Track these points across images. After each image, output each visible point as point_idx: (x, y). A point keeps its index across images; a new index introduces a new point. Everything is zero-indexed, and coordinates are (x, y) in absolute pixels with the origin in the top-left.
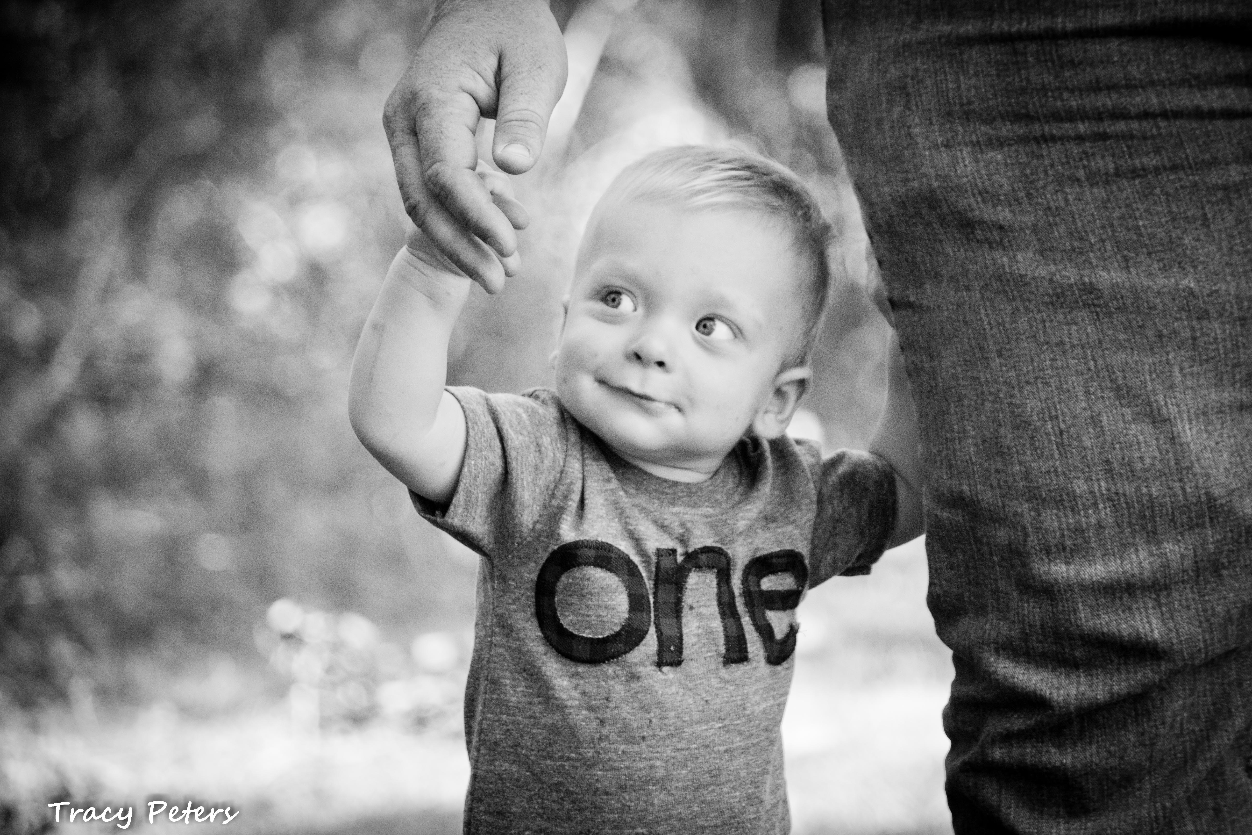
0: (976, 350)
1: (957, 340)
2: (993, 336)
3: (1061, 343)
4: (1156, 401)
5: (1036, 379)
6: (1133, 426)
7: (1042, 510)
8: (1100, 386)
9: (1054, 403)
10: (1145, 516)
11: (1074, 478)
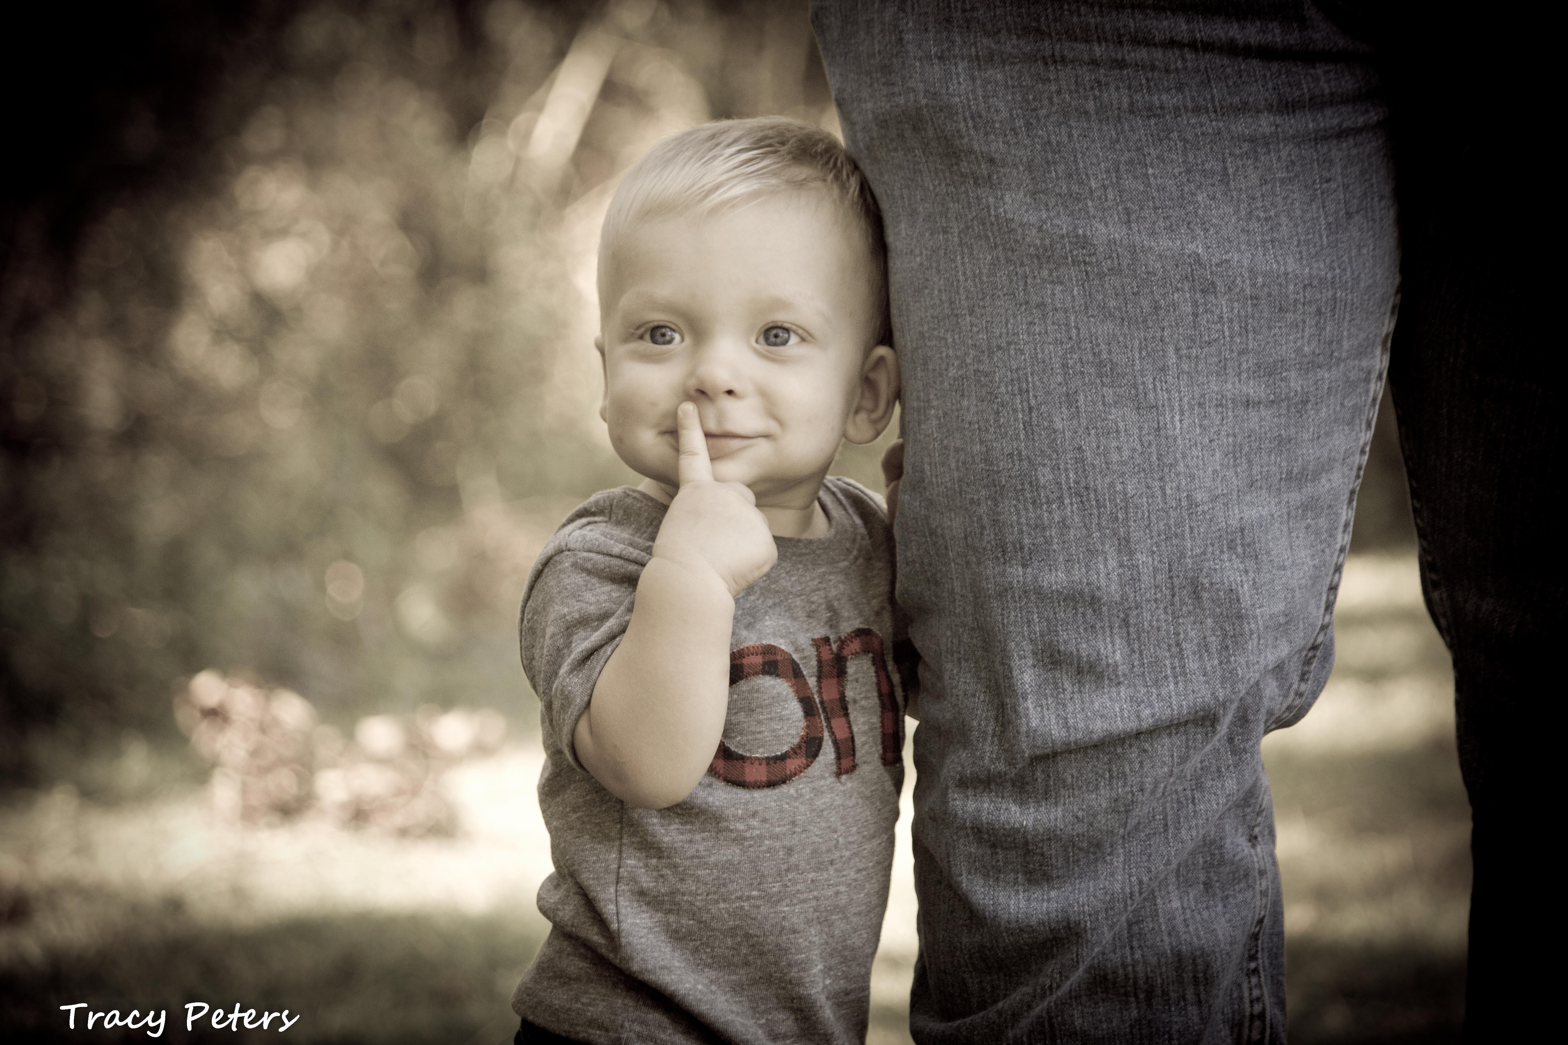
0: (946, 306)
1: (927, 291)
2: (966, 290)
3: (1041, 305)
4: (1144, 383)
5: (1009, 344)
6: (1114, 411)
7: (999, 499)
8: (1080, 359)
9: (1026, 374)
10: (1117, 518)
11: (1039, 464)
